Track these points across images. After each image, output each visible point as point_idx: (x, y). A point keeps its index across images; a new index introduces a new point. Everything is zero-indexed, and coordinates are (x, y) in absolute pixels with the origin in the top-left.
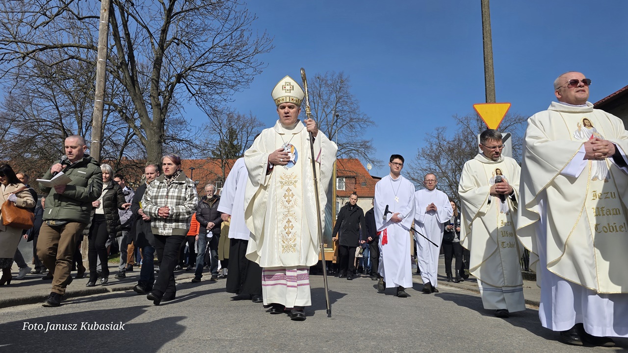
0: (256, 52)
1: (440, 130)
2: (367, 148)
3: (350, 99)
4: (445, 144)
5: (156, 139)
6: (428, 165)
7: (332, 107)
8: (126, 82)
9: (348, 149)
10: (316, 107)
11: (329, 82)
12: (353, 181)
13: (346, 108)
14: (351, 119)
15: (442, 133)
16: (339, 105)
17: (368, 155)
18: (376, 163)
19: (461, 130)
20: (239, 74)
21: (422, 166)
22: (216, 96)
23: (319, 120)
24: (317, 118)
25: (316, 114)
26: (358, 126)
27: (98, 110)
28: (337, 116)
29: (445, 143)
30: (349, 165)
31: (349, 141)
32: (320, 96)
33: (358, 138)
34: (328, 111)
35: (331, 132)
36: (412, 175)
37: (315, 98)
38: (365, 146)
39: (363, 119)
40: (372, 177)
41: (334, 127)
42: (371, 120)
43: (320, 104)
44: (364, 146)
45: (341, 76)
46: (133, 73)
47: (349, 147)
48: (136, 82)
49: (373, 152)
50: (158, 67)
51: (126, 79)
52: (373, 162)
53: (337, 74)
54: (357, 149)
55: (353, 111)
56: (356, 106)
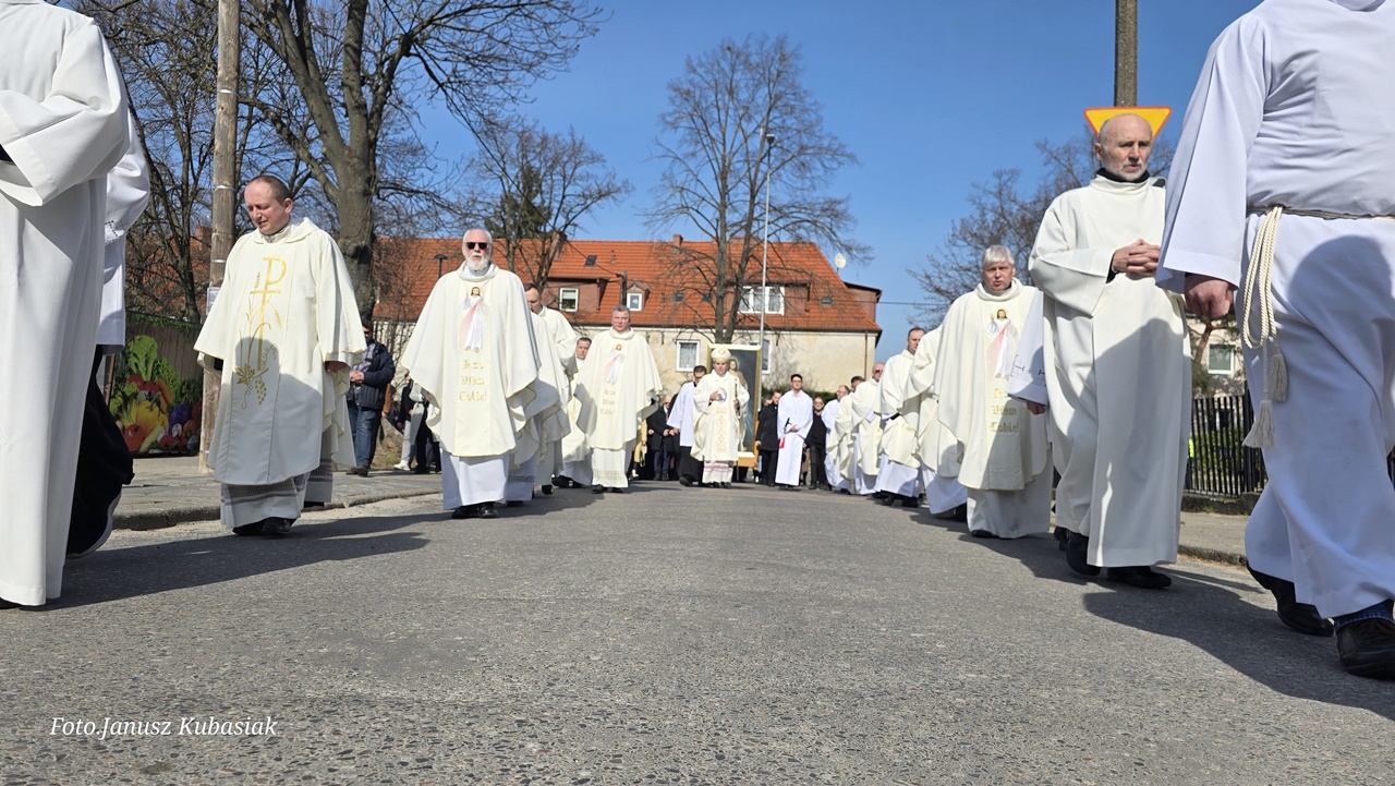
1: (1005, 177)
2: (836, 215)
3: (801, 99)
4: (1014, 211)
5: (359, 185)
6: (973, 259)
7: (759, 118)
8: (286, 52)
9: (794, 220)
10: (723, 117)
11: (754, 59)
12: (803, 292)
13: (791, 122)
14: (803, 149)
15: (1009, 182)
16: (774, 114)
17: (838, 233)
18: (854, 252)
19: (1053, 177)
20: (544, 36)
21: (959, 260)
22: (491, 90)
23: (728, 149)
24: (724, 144)
25: (721, 136)
26: (818, 165)
27: (225, 113)
28: (771, 140)
29: (1015, 208)
30: (794, 256)
31: (796, 200)
32: (731, 92)
33: (817, 193)
34: (749, 127)
35: (756, 178)
36: (937, 282)
37: (719, 96)
38: (833, 211)
39: (829, 148)
40: (846, 284)
41: (763, 167)
42: (848, 150)
43: (731, 112)
44: (829, 213)
45: (780, 44)
46: (301, 29)
47: (795, 215)
48: (308, 51)
49: (850, 225)
50: (359, 17)
51: (286, 43)
52: (848, 249)
53: (772, 41)
54: (815, 219)
55: (808, 129)
56: (813, 117)
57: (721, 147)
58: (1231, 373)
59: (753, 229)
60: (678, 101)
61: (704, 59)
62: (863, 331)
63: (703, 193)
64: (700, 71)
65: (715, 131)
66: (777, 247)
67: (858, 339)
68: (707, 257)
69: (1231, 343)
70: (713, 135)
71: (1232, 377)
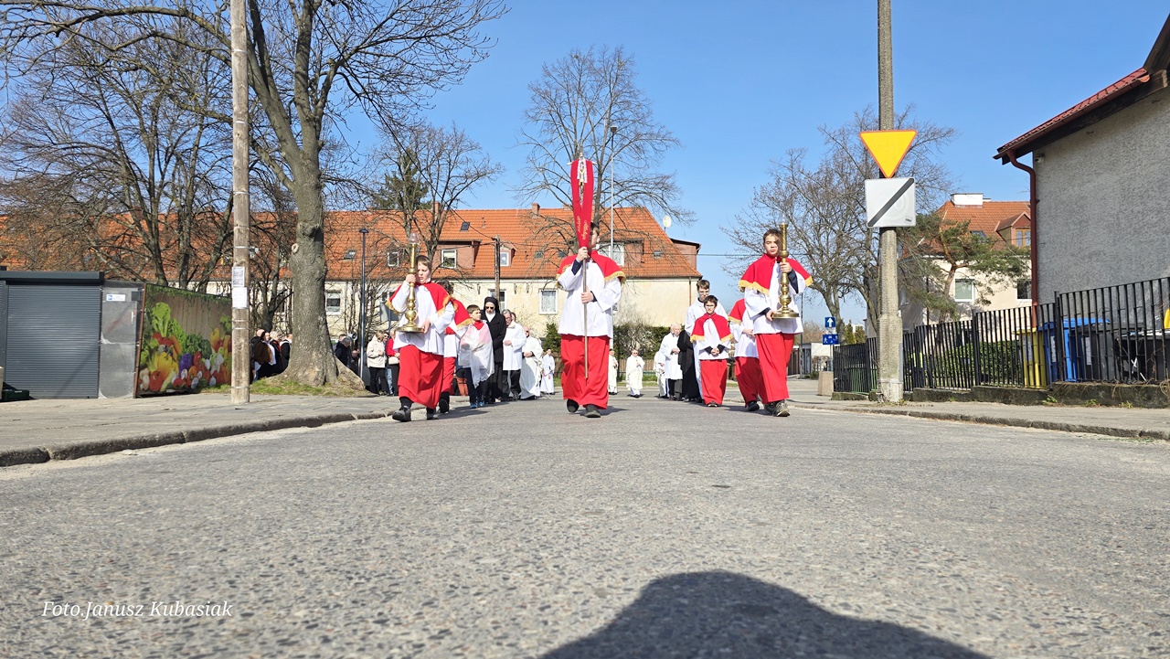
0: (476, 19)
1: (795, 155)
2: (666, 188)
3: (635, 96)
4: (803, 179)
5: (312, 181)
6: (771, 217)
7: (603, 112)
9: (633, 192)
10: (574, 111)
11: (597, 65)
12: (639, 248)
13: (627, 114)
14: (638, 136)
15: (798, 159)
16: (615, 108)
17: (668, 201)
18: (681, 216)
19: (831, 153)
21: (760, 218)
23: (579, 138)
24: (575, 133)
25: (573, 126)
26: (650, 148)
27: (240, 138)
28: (614, 130)
29: (803, 177)
30: (634, 220)
31: (635, 176)
32: (579, 91)
33: (650, 171)
34: (595, 119)
35: (602, 159)
36: (743, 236)
37: (570, 95)
38: (663, 185)
39: (658, 135)
40: (672, 240)
41: (607, 151)
42: (673, 136)
43: (580, 107)
44: (660, 186)
45: (618, 54)
47: (633, 188)
48: (269, 78)
49: (678, 195)
52: (677, 214)
53: (611, 51)
54: (650, 191)
55: (640, 120)
56: (645, 110)
57: (573, 135)
58: (972, 301)
59: (602, 200)
60: (538, 99)
61: (556, 65)
62: (687, 277)
63: (562, 173)
64: (555, 74)
65: (567, 122)
66: (619, 212)
67: (685, 283)
68: (566, 223)
69: (971, 278)
70: (567, 126)
71: (973, 304)
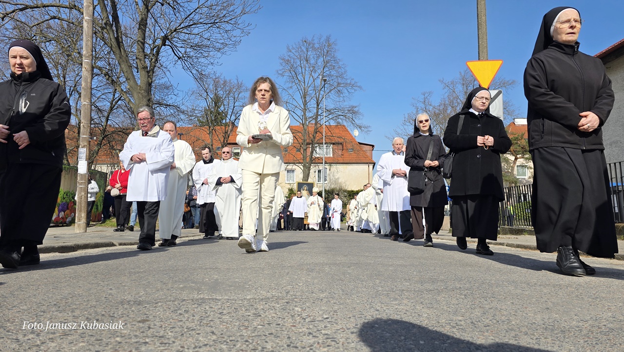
0: (243, 13)
1: (426, 95)
2: (354, 113)
3: (338, 63)
5: (145, 102)
7: (319, 71)
8: (111, 44)
9: (336, 115)
10: (303, 71)
11: (317, 46)
12: (340, 146)
13: (333, 73)
14: (339, 84)
15: (428, 97)
16: (326, 69)
17: (356, 121)
18: (363, 129)
19: (447, 95)
20: (226, 36)
21: (407, 131)
22: (202, 60)
23: (306, 85)
24: (304, 83)
25: (303, 79)
26: (346, 91)
27: (87, 70)
28: (325, 80)
29: (431, 108)
30: (337, 131)
31: (337, 106)
32: (307, 61)
33: (346, 103)
34: (315, 76)
35: (319, 97)
37: (302, 62)
38: (353, 111)
39: (350, 84)
40: (359, 143)
41: (322, 92)
42: (359, 84)
43: (307, 69)
44: (351, 112)
45: (328, 39)
46: (117, 34)
47: (336, 113)
48: (121, 44)
49: (361, 117)
50: (144, 29)
51: (111, 40)
52: (360, 127)
53: (324, 38)
54: (345, 114)
55: (341, 76)
56: (343, 70)
57: (303, 84)
58: (526, 177)
59: (319, 119)
60: (284, 64)
61: (294, 46)
62: (367, 163)
63: (296, 104)
64: (293, 51)
65: (300, 77)
66: (329, 127)
67: (365, 167)
68: (299, 132)
69: (526, 164)
70: (300, 79)
71: (527, 179)
